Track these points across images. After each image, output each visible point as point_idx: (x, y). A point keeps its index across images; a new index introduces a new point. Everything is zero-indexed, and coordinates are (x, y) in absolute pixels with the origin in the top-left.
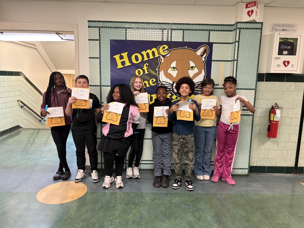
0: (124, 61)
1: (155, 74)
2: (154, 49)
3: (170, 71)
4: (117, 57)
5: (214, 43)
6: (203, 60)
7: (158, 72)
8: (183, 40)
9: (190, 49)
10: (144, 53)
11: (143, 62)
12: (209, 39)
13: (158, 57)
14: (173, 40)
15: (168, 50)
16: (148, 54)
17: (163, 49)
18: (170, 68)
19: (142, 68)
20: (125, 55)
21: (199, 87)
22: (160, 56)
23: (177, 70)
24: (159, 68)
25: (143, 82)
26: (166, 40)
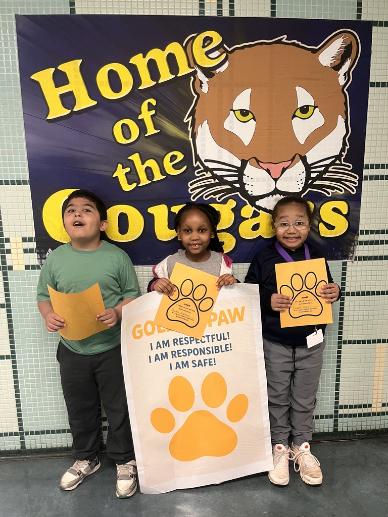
0: (71, 93)
1: (181, 135)
2: (174, 48)
3: (231, 122)
4: (44, 77)
5: (375, 23)
6: (342, 81)
7: (190, 130)
8: (273, 14)
9: (298, 46)
10: (139, 61)
11: (137, 95)
12: (359, 10)
13: (187, 76)
14: (237, 14)
15: (222, 50)
16: (152, 65)
17: (204, 47)
18: (232, 112)
19: (134, 115)
20: (72, 68)
21: (326, 175)
22: (195, 72)
23: (254, 118)
24: (193, 113)
25: (143, 164)
26: (215, 14)
